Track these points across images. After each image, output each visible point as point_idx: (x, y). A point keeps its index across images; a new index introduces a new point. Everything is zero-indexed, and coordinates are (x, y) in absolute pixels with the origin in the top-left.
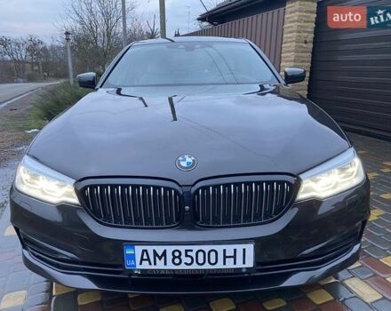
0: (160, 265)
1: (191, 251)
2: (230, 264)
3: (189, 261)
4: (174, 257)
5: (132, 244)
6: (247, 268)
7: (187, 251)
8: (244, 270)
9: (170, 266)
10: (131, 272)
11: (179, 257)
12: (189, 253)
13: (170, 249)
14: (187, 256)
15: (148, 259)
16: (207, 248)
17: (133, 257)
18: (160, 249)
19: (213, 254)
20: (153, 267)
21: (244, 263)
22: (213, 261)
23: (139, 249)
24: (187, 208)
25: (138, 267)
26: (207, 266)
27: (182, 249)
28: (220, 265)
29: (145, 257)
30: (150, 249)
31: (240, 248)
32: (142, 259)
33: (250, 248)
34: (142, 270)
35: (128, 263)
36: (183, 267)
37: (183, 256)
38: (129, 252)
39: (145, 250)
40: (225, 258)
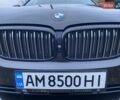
0: (40, 86)
2: (89, 86)
3: (60, 83)
4: (50, 81)
5: (21, 71)
7: (59, 76)
8: (98, 91)
9: (47, 87)
11: (54, 81)
12: (60, 78)
13: (47, 75)
14: (59, 80)
15: (32, 82)
16: (73, 75)
17: (21, 80)
18: (40, 75)
19: (77, 79)
20: (35, 88)
22: (77, 84)
23: (25, 75)
25: (25, 87)
26: (73, 87)
27: (56, 75)
28: (82, 87)
29: (30, 81)
30: (33, 75)
31: (96, 75)
32: (28, 82)
33: (104, 75)
34: (28, 89)
35: (18, 85)
36: (56, 88)
37: (56, 80)
38: (18, 77)
39: (30, 76)
40: (86, 81)
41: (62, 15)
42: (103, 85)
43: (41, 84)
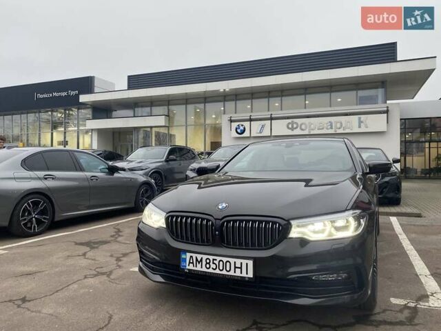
0: (198, 268)
1: (216, 260)
2: (238, 273)
3: (214, 266)
4: (207, 263)
5: (185, 251)
6: (249, 278)
7: (214, 260)
8: (247, 279)
9: (204, 269)
10: (183, 270)
11: (209, 263)
12: (215, 262)
13: (205, 257)
14: (213, 263)
15: (193, 263)
16: (225, 259)
17: (185, 260)
18: (199, 257)
19: (228, 264)
20: (195, 268)
21: (247, 274)
22: (228, 269)
23: (189, 255)
24: (217, 232)
25: (188, 267)
26: (224, 272)
27: (211, 258)
28: (232, 273)
29: (191, 261)
30: (194, 256)
31: (244, 262)
32: (190, 263)
33: (250, 263)
34: (189, 270)
35: (183, 264)
36: (211, 270)
37: (211, 263)
38: (183, 256)
39: (191, 257)
40: (235, 267)
41: (224, 205)
42: (251, 275)
43: (199, 266)
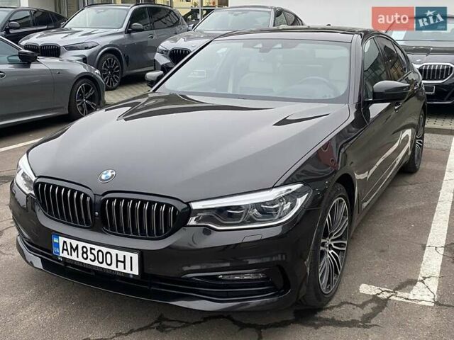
0: (74, 257)
1: (94, 249)
2: (120, 268)
3: (93, 257)
4: (83, 252)
5: (59, 234)
6: (133, 275)
7: (91, 249)
8: (131, 276)
9: (81, 259)
10: (56, 258)
11: (86, 253)
12: (93, 251)
13: (81, 244)
14: (91, 253)
15: (67, 250)
16: (105, 250)
17: (58, 245)
18: (75, 243)
19: (109, 256)
20: (69, 257)
21: (131, 270)
22: (109, 262)
23: (62, 239)
24: (97, 213)
25: (61, 255)
26: (104, 266)
27: (89, 246)
28: (113, 267)
29: (65, 248)
30: (68, 241)
31: (128, 255)
32: (63, 249)
33: (136, 257)
34: (63, 258)
35: (55, 250)
36: (88, 262)
37: (89, 253)
38: (55, 240)
39: (65, 242)
40: (117, 261)
42: (136, 271)
43: (74, 254)
